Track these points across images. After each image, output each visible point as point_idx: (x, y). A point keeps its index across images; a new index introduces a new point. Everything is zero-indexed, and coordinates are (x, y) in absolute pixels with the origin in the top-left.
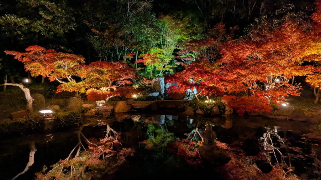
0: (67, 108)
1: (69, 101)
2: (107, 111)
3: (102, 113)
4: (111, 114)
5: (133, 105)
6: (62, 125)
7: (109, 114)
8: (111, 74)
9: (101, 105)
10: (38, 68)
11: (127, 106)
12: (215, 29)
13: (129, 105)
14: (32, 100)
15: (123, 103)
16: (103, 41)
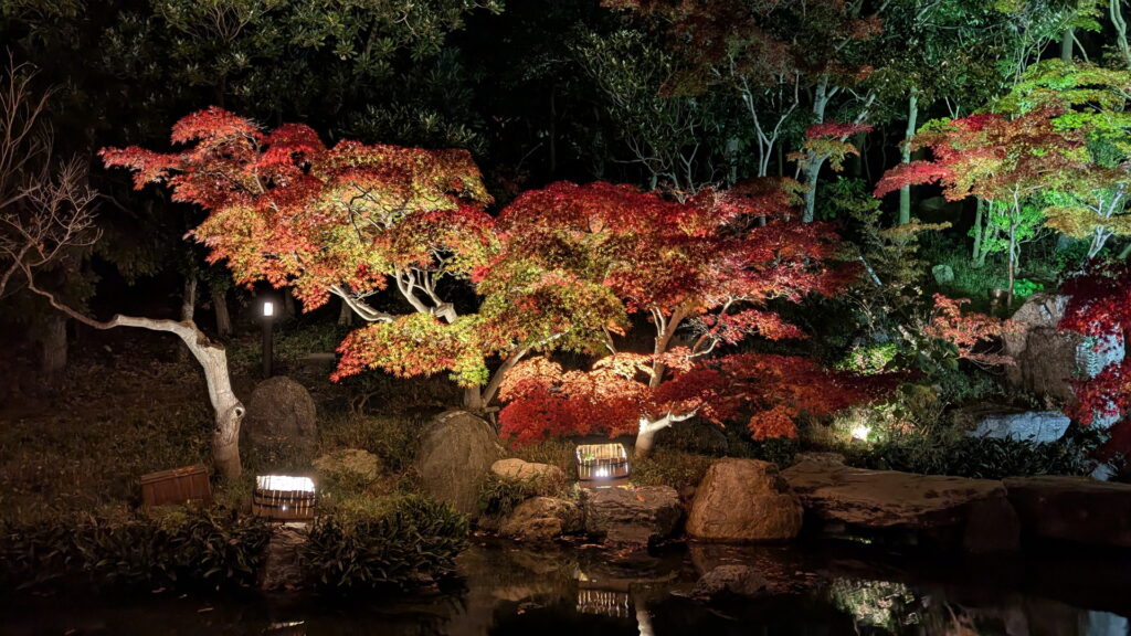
0: (413, 476)
1: (427, 436)
2: (630, 518)
3: (601, 527)
4: (652, 541)
5: (822, 493)
6: (340, 574)
7: (645, 543)
8: (627, 267)
9: (602, 473)
10: (241, 233)
11: (774, 496)
13: (797, 490)
14: (239, 413)
15: (746, 472)
16: (662, 58)
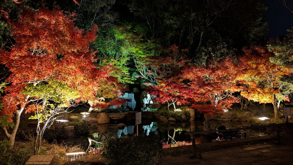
11: (107, 117)
12: (170, 48)
15: (104, 114)
